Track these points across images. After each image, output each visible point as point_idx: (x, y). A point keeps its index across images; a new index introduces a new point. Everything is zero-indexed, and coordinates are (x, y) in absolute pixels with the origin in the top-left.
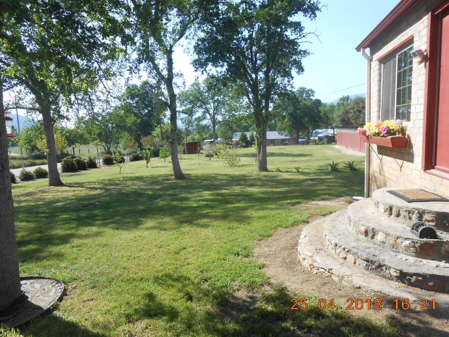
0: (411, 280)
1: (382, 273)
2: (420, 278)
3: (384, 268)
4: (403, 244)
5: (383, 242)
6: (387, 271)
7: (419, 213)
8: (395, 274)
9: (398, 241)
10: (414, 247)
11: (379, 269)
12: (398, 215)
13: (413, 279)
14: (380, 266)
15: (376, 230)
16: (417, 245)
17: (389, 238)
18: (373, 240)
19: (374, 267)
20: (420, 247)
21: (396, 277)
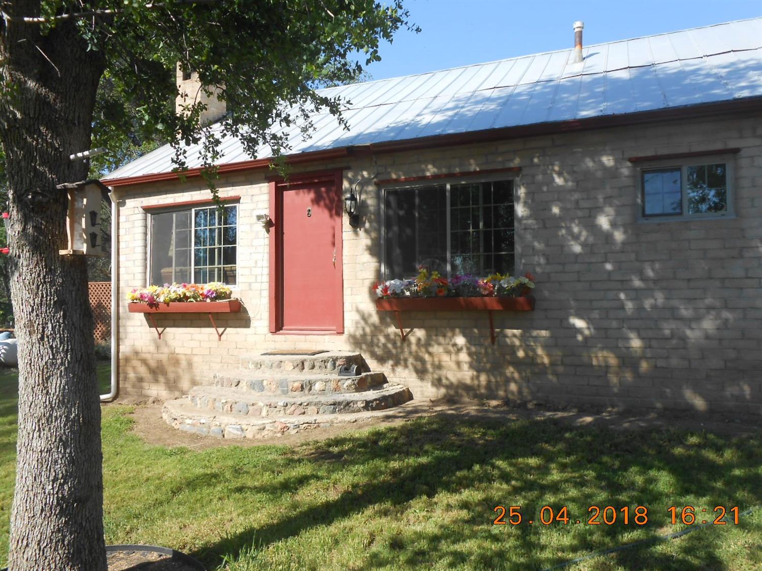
0: (372, 405)
1: (351, 409)
2: (378, 402)
3: (351, 404)
4: (345, 386)
5: (323, 390)
6: (355, 406)
7: (333, 360)
8: (362, 405)
9: (339, 383)
10: (354, 384)
11: (347, 407)
12: (313, 367)
13: (374, 404)
14: (348, 404)
15: (313, 382)
16: (356, 382)
17: (328, 384)
18: (311, 392)
19: (342, 407)
20: (358, 383)
21: (362, 407)
